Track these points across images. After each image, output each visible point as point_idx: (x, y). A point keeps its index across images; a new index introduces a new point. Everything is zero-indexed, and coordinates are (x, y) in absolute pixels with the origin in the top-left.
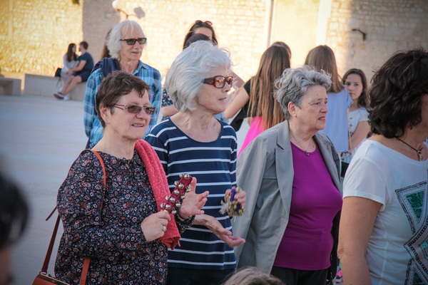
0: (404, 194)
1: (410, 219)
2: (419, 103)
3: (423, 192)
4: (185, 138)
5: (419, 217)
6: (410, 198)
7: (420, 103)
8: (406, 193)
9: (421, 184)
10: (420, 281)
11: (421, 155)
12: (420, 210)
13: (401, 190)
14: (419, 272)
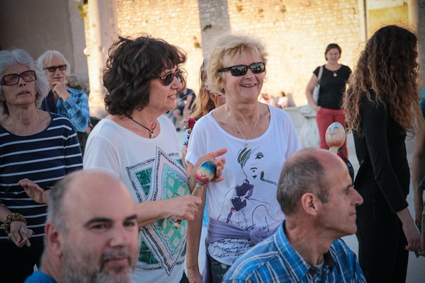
0: (133, 172)
1: (139, 196)
2: (147, 87)
3: (151, 169)
4: (8, 134)
5: (147, 194)
6: (139, 175)
7: (149, 87)
8: (136, 171)
9: (149, 161)
10: (147, 248)
11: (153, 135)
12: (149, 187)
13: (132, 167)
14: (146, 240)
